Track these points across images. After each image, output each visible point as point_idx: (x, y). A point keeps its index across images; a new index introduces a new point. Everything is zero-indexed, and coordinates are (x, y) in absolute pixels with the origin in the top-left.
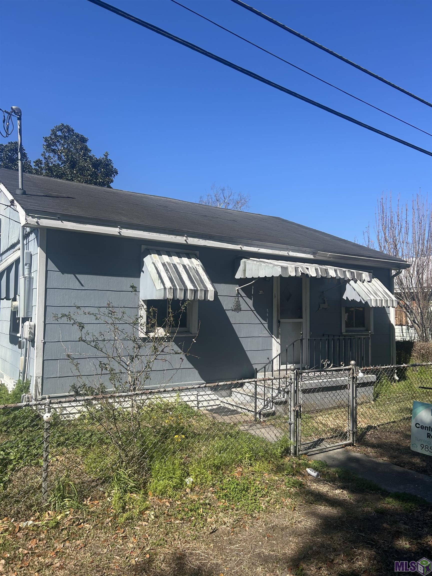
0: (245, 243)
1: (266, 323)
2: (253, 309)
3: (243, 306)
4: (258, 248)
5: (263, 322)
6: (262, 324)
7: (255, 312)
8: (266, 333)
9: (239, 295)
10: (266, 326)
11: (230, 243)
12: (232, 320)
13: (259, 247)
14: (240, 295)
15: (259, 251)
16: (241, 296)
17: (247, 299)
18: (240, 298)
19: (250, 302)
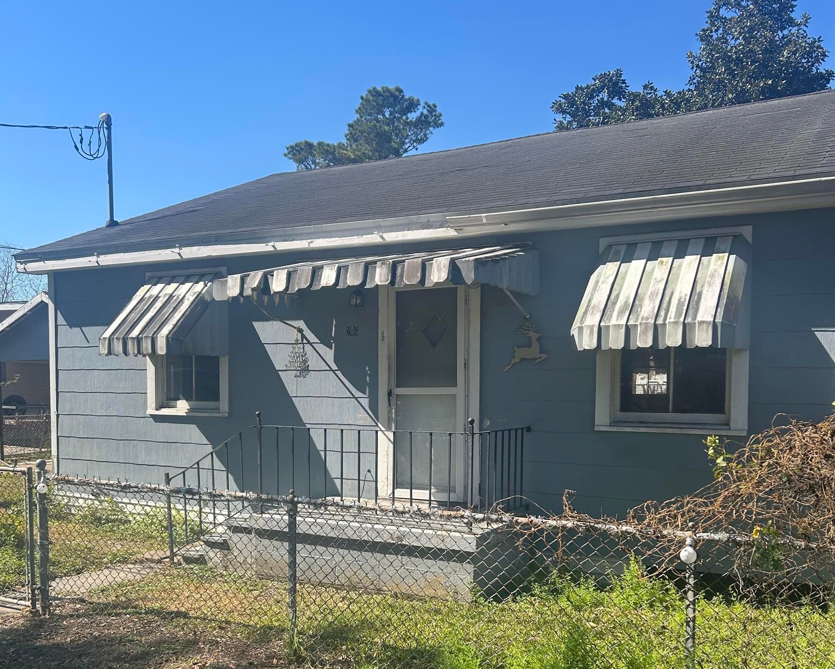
0: (281, 236)
1: (363, 395)
2: (334, 367)
3: (314, 362)
4: (309, 241)
5: (358, 394)
6: (356, 398)
7: (338, 373)
8: (363, 418)
9: (305, 341)
10: (365, 402)
11: (253, 241)
12: (292, 390)
13: (311, 236)
14: (307, 339)
15: (312, 246)
16: (309, 342)
17: (321, 348)
18: (308, 348)
19: (329, 354)
